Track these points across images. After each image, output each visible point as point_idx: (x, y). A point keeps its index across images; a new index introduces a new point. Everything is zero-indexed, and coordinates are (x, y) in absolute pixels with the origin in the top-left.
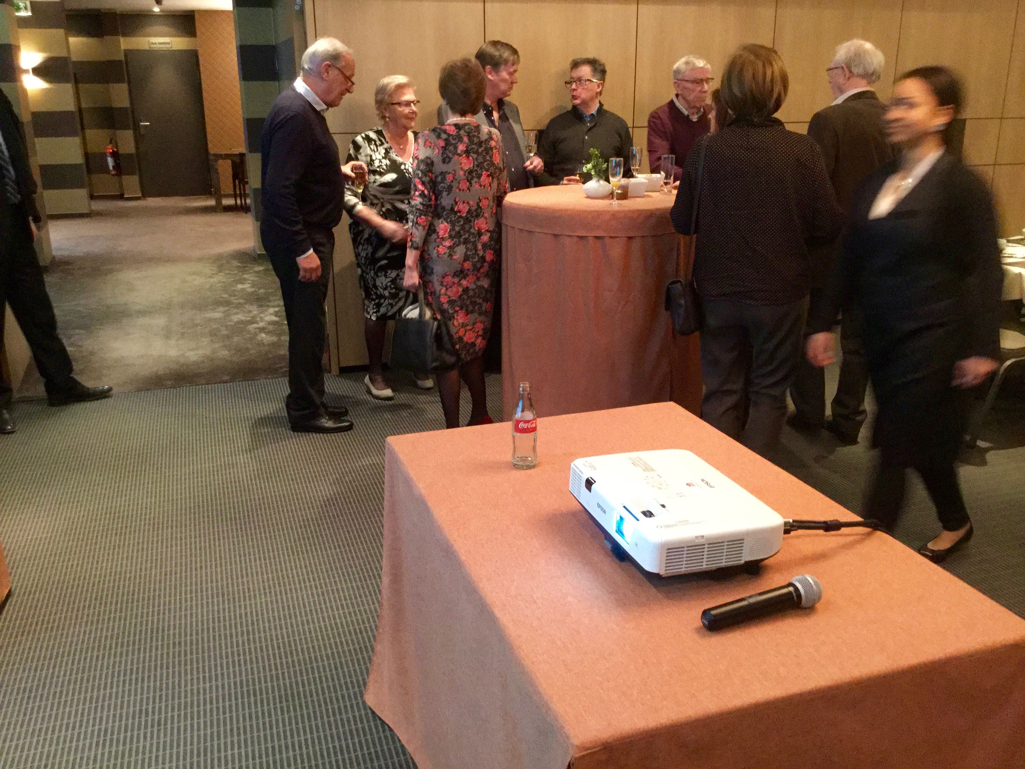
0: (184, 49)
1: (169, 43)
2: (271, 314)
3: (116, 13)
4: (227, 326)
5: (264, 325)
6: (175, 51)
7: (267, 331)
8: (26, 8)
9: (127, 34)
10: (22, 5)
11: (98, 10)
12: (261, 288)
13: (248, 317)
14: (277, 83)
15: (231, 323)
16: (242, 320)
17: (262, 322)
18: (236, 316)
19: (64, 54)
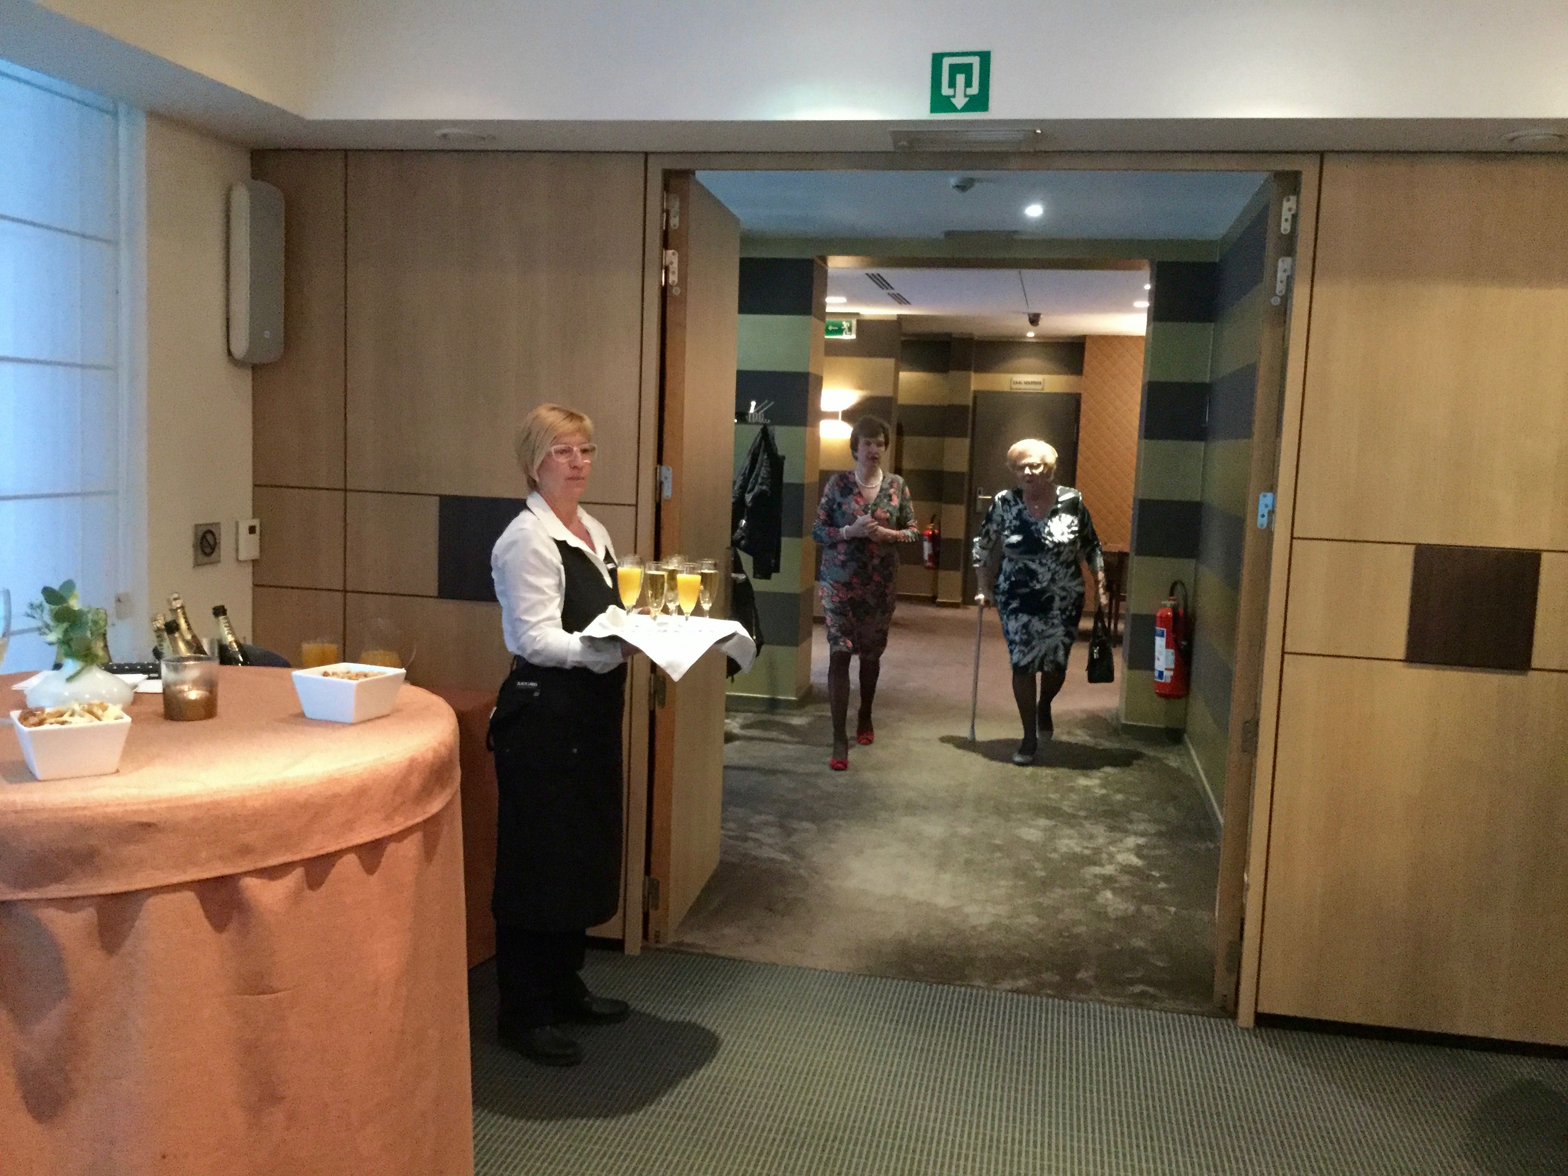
0: (1060, 391)
1: (1040, 383)
2: (1129, 850)
3: (972, 339)
4: (1046, 861)
5: (1113, 873)
6: (1048, 394)
7: (1116, 885)
8: (850, 329)
9: (982, 368)
10: (845, 325)
11: (949, 335)
12: (1119, 791)
13: (1087, 848)
14: (1203, 444)
15: (1054, 856)
16: (1075, 854)
17: (1111, 863)
18: (1066, 841)
19: (889, 393)
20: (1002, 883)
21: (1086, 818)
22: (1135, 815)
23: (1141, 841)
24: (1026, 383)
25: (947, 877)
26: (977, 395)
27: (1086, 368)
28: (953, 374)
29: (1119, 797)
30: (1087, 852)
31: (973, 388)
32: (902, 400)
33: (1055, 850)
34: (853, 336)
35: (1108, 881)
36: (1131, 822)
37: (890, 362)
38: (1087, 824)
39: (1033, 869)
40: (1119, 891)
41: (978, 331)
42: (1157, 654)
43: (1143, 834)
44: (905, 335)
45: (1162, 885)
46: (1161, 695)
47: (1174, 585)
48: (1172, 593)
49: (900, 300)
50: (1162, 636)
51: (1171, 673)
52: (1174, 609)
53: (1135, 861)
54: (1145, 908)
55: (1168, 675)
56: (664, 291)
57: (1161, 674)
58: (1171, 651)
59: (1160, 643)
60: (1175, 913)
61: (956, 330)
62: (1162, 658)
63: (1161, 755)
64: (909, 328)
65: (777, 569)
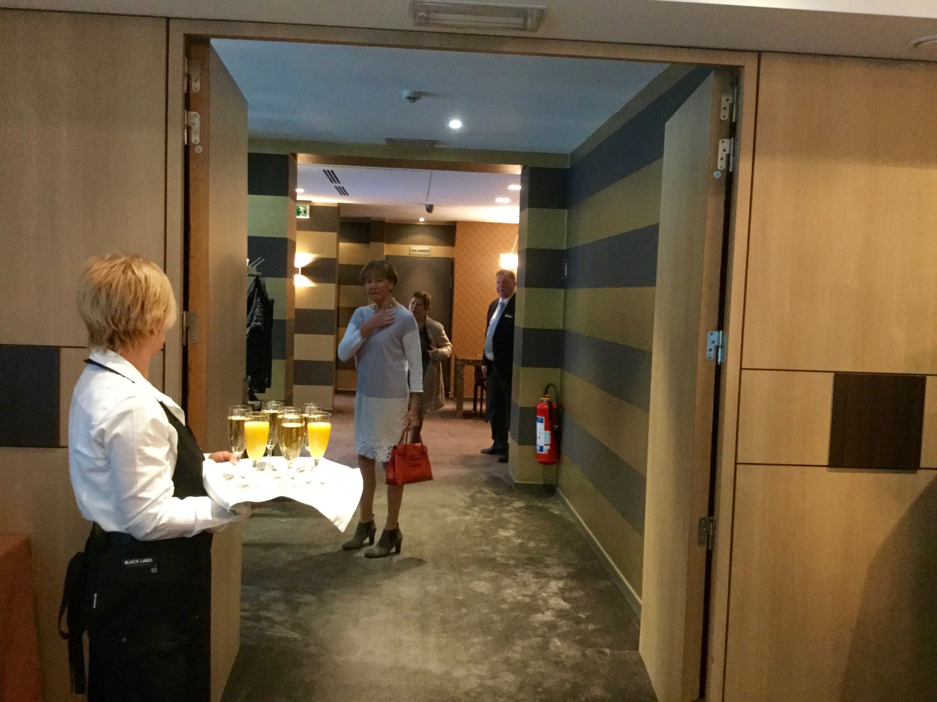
0: (441, 256)
1: (428, 251)
2: (555, 594)
3: (384, 222)
4: (500, 612)
5: (552, 618)
6: (433, 258)
7: (559, 631)
8: (305, 212)
9: (392, 240)
10: (302, 209)
11: (369, 219)
12: (530, 539)
13: (525, 596)
14: (562, 291)
15: (504, 606)
16: (519, 602)
17: (548, 609)
18: (509, 591)
19: (334, 256)
20: (475, 640)
21: (516, 566)
22: (549, 560)
23: (561, 584)
24: (419, 251)
25: (431, 640)
26: (388, 257)
27: (457, 242)
28: (372, 243)
29: (531, 544)
30: (527, 600)
31: (385, 254)
32: (342, 261)
33: (504, 601)
34: (308, 217)
35: (552, 626)
36: (548, 566)
37: (334, 235)
38: (518, 571)
39: (493, 622)
40: (563, 637)
41: (388, 216)
42: (538, 434)
43: (558, 578)
44: (342, 218)
45: (591, 627)
46: (541, 462)
47: (548, 387)
48: (546, 392)
49: (342, 192)
50: (542, 422)
51: (548, 447)
52: (550, 403)
53: (565, 605)
54: (588, 652)
55: (546, 448)
56: (187, 149)
57: (541, 449)
58: (548, 432)
59: (540, 427)
60: (611, 655)
61: (374, 215)
62: (542, 437)
63: (546, 505)
64: (343, 214)
65: (269, 385)
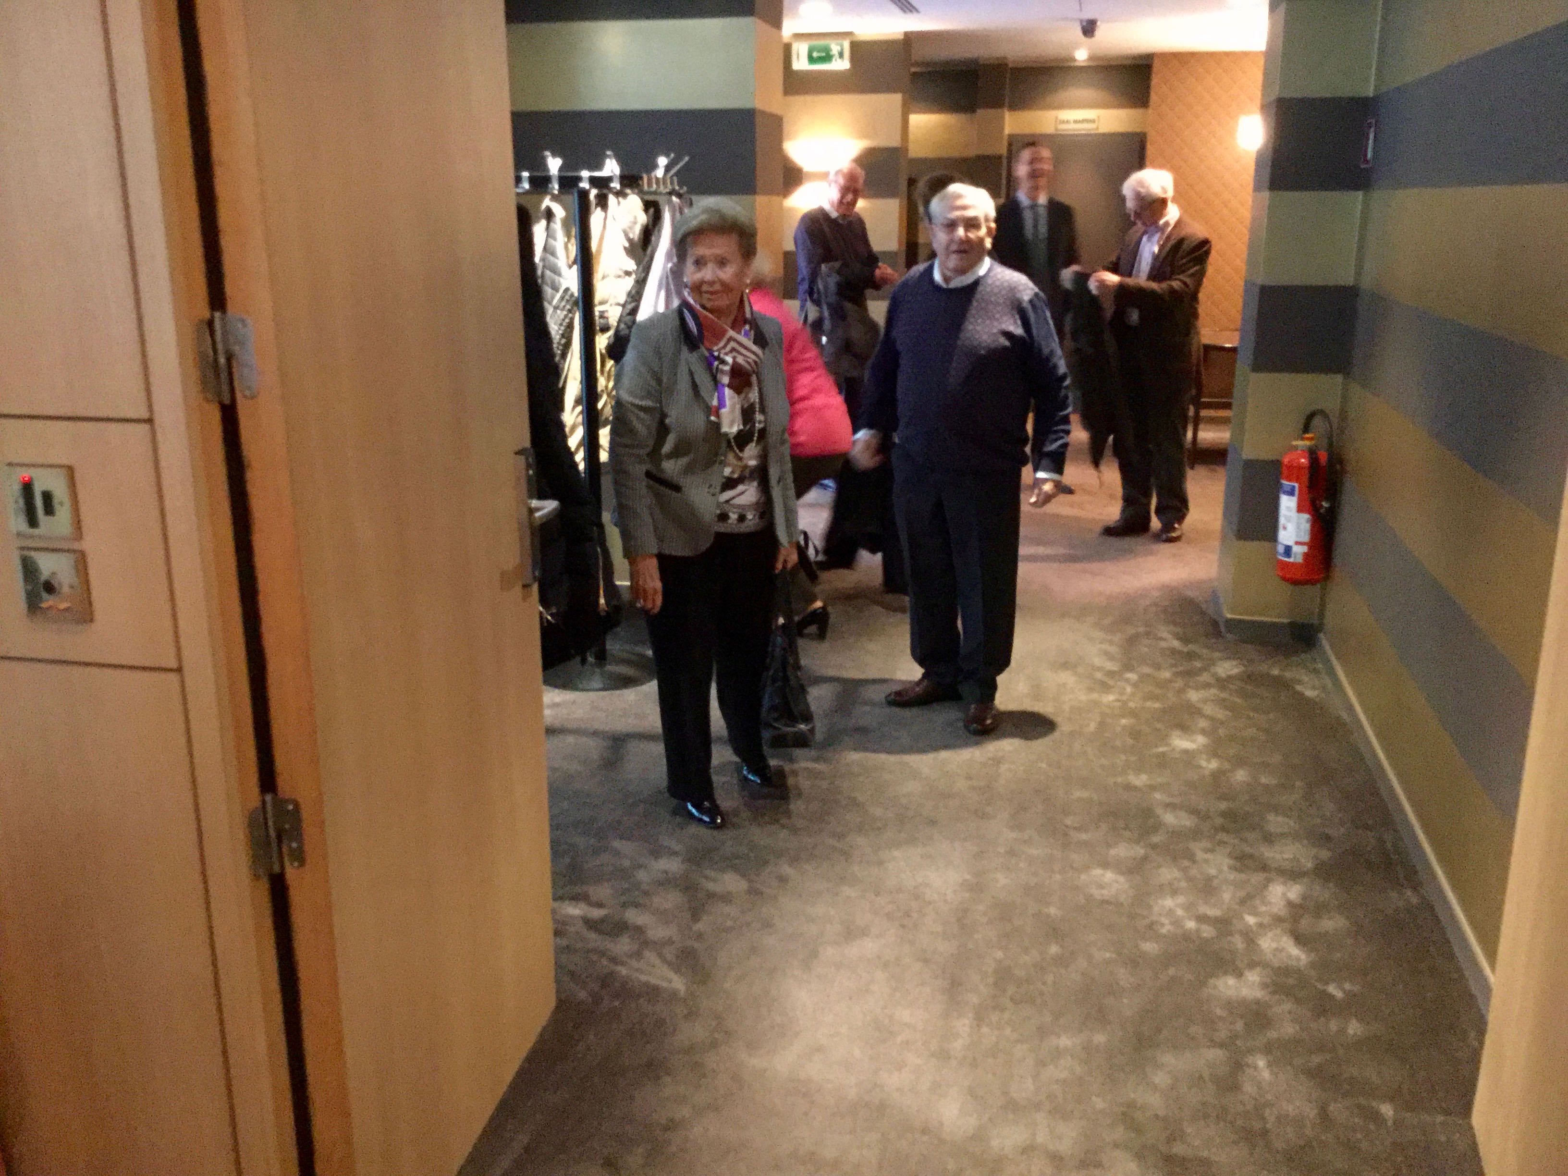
0: (1122, 129)
1: (1093, 121)
2: (1278, 920)
3: (1006, 65)
4: (1134, 962)
5: (1259, 994)
6: (1104, 135)
7: (1272, 1034)
8: (841, 55)
9: (1019, 103)
10: (835, 49)
11: (975, 61)
12: (1240, 762)
13: (1202, 919)
14: (1360, 195)
15: (1149, 947)
16: (1187, 937)
17: (1252, 965)
18: (1169, 902)
19: (894, 141)
20: (1065, 1041)
21: (1195, 834)
22: (1276, 822)
23: (1294, 892)
24: (1076, 122)
26: (1012, 139)
27: (1154, 97)
28: (980, 112)
29: (1241, 775)
30: (1208, 932)
31: (1007, 131)
32: (916, 151)
33: (1151, 930)
34: (846, 65)
36: (1269, 839)
37: (896, 99)
38: (1198, 848)
39: (1115, 990)
40: (1279, 1053)
41: (1012, 53)
42: (1282, 520)
43: (1292, 874)
44: (917, 64)
45: (1354, 1028)
46: (1284, 579)
47: (1311, 417)
48: (1306, 428)
49: (905, 5)
50: (1291, 493)
51: (1305, 549)
52: (1312, 453)
53: (1296, 954)
54: (1337, 1109)
55: (1299, 551)
57: (1288, 550)
58: (1306, 516)
59: (1288, 504)
60: (1398, 1123)
61: (984, 52)
62: (1291, 527)
64: (920, 53)
